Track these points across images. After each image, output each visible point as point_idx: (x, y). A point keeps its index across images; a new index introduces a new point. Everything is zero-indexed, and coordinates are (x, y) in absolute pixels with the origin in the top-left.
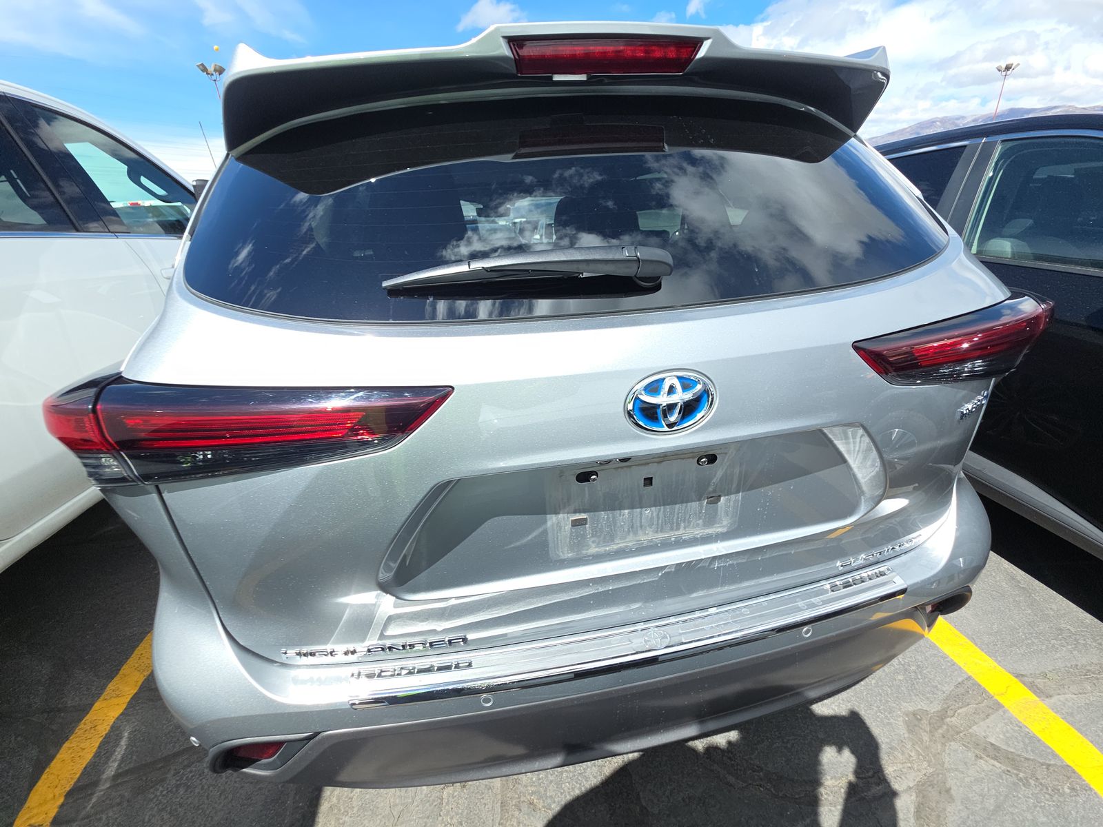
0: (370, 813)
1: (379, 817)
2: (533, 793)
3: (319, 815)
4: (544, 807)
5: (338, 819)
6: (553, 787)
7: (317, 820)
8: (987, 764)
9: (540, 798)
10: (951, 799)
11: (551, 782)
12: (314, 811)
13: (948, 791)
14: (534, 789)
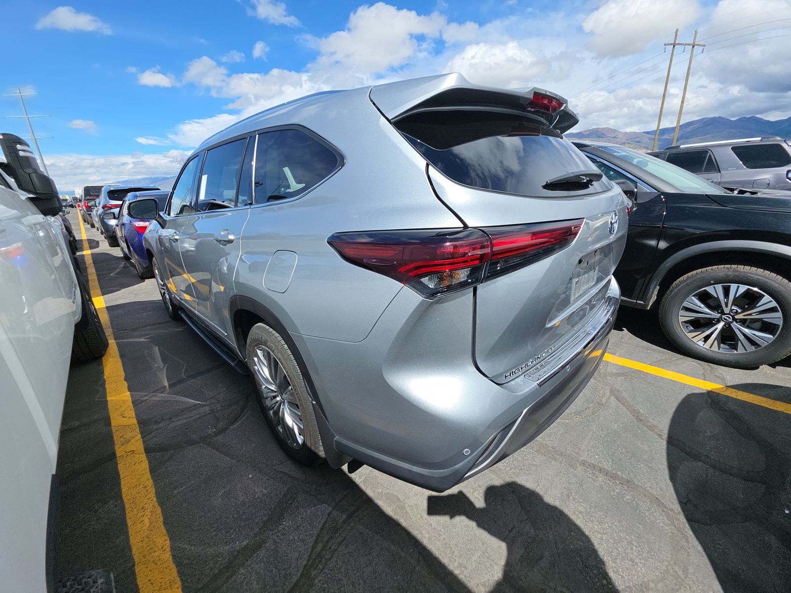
0: (451, 526)
1: (458, 524)
2: (511, 469)
3: (427, 546)
4: (520, 471)
5: (440, 540)
6: (515, 463)
7: (428, 548)
8: (620, 379)
9: (515, 469)
10: (622, 392)
11: (513, 461)
12: (422, 547)
13: (618, 390)
14: (509, 468)
